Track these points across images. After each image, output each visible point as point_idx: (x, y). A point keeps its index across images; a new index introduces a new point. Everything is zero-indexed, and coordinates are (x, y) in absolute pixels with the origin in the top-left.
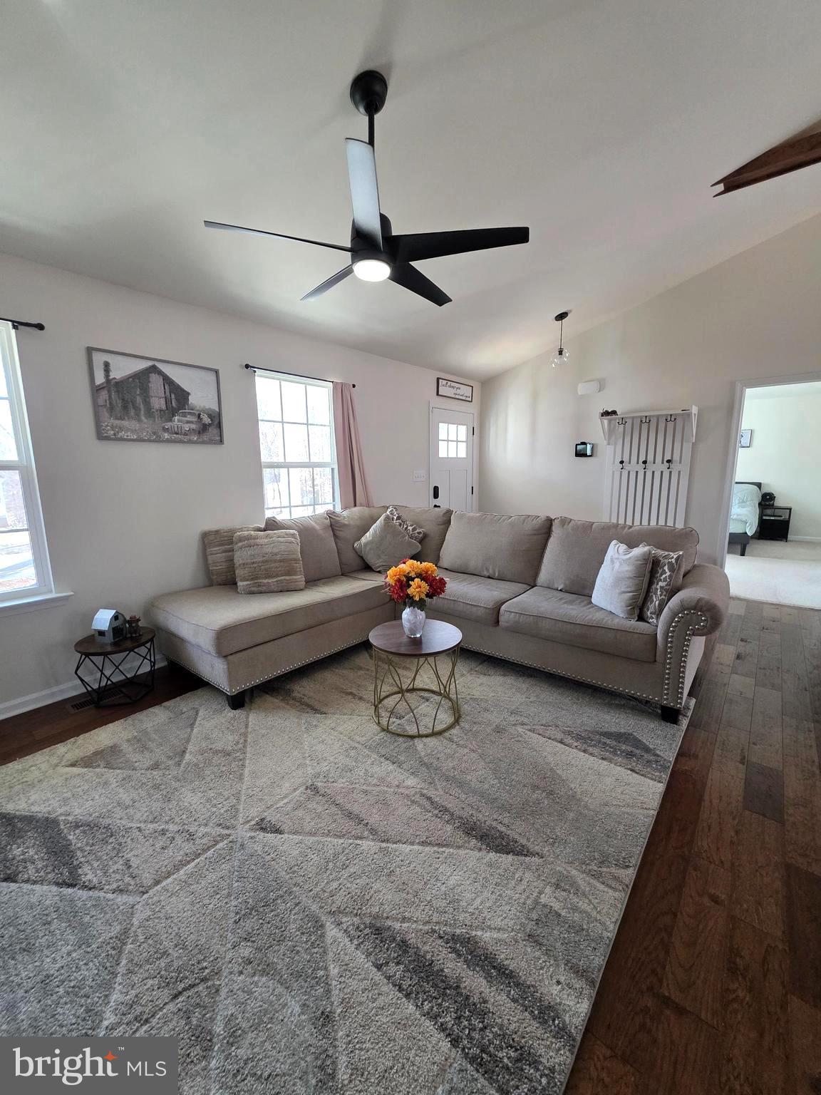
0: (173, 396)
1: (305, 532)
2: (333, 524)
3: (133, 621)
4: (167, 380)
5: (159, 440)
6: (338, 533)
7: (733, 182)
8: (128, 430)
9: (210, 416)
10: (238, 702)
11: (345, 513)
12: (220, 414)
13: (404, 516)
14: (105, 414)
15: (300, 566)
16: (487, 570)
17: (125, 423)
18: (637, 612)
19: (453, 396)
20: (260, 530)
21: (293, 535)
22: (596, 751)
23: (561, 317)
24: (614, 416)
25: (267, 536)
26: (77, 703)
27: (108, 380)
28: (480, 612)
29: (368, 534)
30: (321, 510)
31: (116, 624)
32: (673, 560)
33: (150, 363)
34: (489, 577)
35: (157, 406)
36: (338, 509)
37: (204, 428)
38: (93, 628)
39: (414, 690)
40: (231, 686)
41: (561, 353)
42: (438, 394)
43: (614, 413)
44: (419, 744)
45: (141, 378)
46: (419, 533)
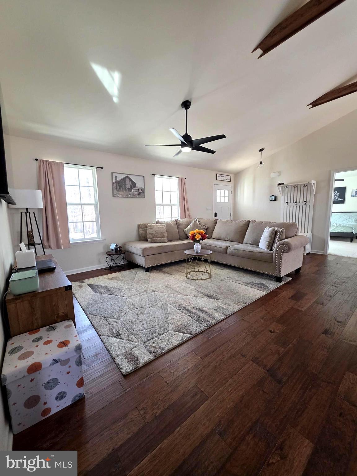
0: (132, 184)
1: (168, 225)
2: (177, 223)
3: (120, 247)
4: (131, 180)
5: (128, 197)
6: (179, 226)
7: (315, 104)
8: (120, 194)
9: (141, 190)
10: (148, 270)
11: (182, 220)
12: (144, 189)
13: (201, 221)
14: (115, 190)
15: (166, 235)
16: (227, 238)
17: (120, 192)
18: (270, 248)
19: (223, 180)
20: (154, 224)
21: (164, 226)
22: (250, 286)
23: (261, 150)
24: (282, 185)
25: (157, 226)
26: (106, 269)
27: (116, 181)
28: (221, 249)
29: (188, 227)
30: (174, 219)
31: (116, 247)
32: (281, 231)
33: (126, 175)
34: (228, 241)
35: (127, 188)
36: (179, 219)
37: (140, 193)
38: (110, 248)
39: (199, 271)
40: (146, 265)
41: (261, 163)
42: (217, 180)
43: (283, 184)
44: (197, 281)
45: (124, 179)
46: (206, 227)
